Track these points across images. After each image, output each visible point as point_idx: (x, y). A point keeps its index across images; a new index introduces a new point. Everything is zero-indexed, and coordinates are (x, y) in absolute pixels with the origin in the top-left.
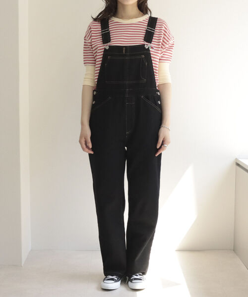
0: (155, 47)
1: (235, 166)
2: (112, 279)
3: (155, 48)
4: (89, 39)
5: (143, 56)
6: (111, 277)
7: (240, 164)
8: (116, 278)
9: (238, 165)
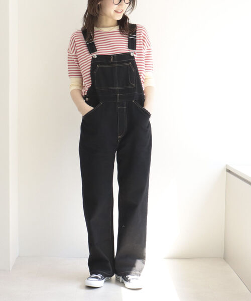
0: (138, 52)
1: (225, 172)
2: (97, 278)
3: (137, 54)
4: (73, 52)
5: (130, 63)
6: (95, 275)
7: (230, 170)
8: (100, 277)
9: (229, 171)
